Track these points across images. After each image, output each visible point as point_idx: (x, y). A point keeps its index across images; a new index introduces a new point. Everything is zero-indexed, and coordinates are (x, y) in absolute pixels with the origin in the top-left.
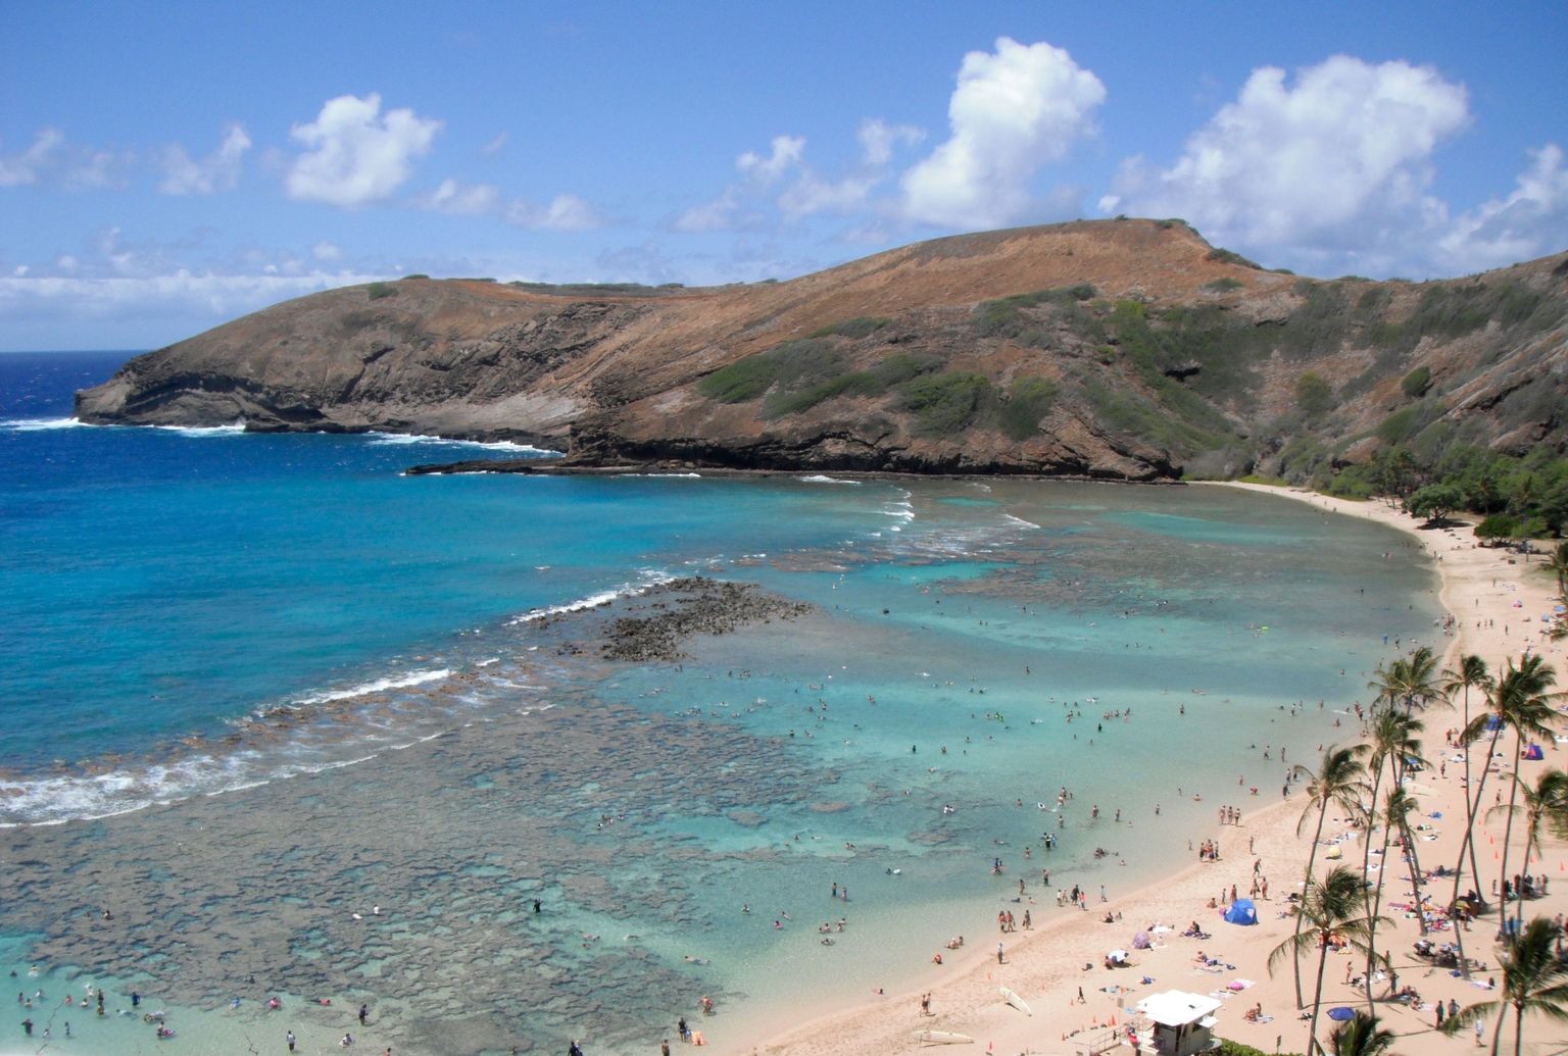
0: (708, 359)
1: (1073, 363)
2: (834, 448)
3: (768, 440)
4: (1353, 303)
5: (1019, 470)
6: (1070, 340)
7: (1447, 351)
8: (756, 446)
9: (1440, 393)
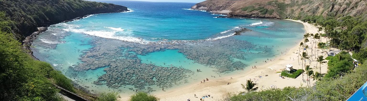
0: (241, 7)
1: (276, 8)
2: (253, 16)
3: (247, 15)
4: (296, 2)
5: (270, 18)
6: (275, 5)
7: (304, 6)
8: (246, 15)
9: (304, 10)
